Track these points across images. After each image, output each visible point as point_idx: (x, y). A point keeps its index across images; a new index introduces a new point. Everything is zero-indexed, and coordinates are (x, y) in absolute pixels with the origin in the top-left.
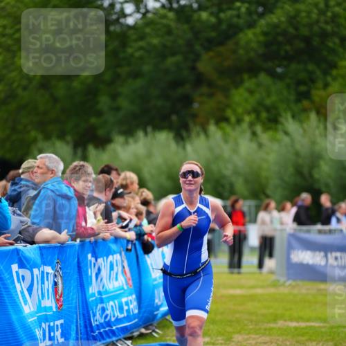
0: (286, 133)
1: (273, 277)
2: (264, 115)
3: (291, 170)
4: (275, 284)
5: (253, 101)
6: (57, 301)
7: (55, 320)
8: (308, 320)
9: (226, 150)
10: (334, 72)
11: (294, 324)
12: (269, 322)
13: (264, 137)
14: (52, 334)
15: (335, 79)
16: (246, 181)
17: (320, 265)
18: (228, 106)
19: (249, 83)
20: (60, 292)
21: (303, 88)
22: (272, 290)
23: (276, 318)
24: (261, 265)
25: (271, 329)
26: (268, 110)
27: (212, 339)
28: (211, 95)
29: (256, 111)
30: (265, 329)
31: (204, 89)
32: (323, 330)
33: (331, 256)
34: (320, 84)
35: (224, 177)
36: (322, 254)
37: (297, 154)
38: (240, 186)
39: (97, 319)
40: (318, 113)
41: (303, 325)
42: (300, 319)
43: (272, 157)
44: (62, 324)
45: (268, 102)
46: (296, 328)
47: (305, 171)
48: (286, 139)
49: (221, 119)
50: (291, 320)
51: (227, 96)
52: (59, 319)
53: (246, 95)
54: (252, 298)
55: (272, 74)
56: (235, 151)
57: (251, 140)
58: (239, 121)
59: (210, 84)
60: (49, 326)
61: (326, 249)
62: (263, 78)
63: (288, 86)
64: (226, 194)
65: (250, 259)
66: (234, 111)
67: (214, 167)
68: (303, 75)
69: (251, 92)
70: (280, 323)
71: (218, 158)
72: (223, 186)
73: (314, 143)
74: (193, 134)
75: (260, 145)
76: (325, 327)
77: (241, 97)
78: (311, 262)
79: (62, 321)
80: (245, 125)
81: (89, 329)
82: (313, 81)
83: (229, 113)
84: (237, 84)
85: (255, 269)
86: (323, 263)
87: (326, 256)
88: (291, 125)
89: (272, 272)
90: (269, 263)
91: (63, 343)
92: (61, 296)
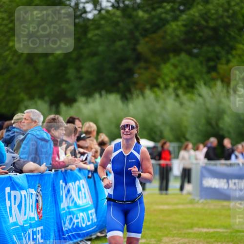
0: (200, 95)
1: (190, 197)
2: (184, 82)
3: (203, 121)
4: (192, 202)
5: (176, 72)
6: (39, 213)
7: (36, 227)
8: (215, 227)
9: (158, 107)
10: (234, 52)
11: (205, 230)
12: (188, 228)
13: (184, 98)
14: (35, 237)
15: (234, 57)
16: (172, 129)
17: (224, 189)
18: (159, 76)
19: (174, 60)
20: (40, 207)
21: (211, 64)
22: (190, 206)
23: (192, 226)
24: (182, 188)
25: (189, 233)
26: (187, 78)
27: (147, 240)
28: (147, 69)
29: (178, 80)
30: (185, 234)
31: (142, 64)
32: (226, 234)
33: (231, 182)
34: (224, 61)
35: (156, 126)
36: (225, 180)
37: (208, 110)
39: (67, 226)
40: (222, 81)
41: (211, 230)
43: (190, 113)
44: (41, 230)
45: (187, 73)
46: (206, 233)
47: (213, 122)
48: (200, 100)
49: (154, 85)
50: (203, 227)
51: (158, 69)
52: (40, 226)
53: (172, 68)
54: (176, 212)
55: (190, 53)
56: (164, 108)
57: (175, 100)
58: (167, 87)
59: (147, 61)
60: (33, 231)
61: (227, 177)
62: (184, 56)
63: (201, 63)
64: (157, 138)
65: (174, 184)
66: (163, 80)
67: (149, 120)
68: (211, 54)
69: (175, 66)
70: (196, 229)
71: (151, 113)
72: (155, 133)
73: (219, 102)
74: (134, 96)
75: (182, 104)
76: (226, 232)
77: (168, 70)
78: (217, 186)
79: (42, 228)
80: (171, 90)
81: (61, 233)
82: (218, 58)
83: (159, 81)
84: (165, 61)
85: (178, 191)
86: (226, 187)
87: (228, 182)
88: (204, 90)
89: (189, 193)
90: (188, 187)
91: (42, 243)
92: (41, 210)
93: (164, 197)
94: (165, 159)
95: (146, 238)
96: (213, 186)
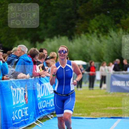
0: (111, 36)
1: (105, 91)
2: (102, 29)
3: (112, 50)
4: (106, 94)
5: (98, 24)
6: (26, 100)
7: (25, 107)
9: (88, 43)
11: (113, 108)
13: (102, 38)
14: (24, 112)
16: (96, 55)
17: (123, 86)
18: (89, 26)
19: (97, 17)
21: (117, 19)
22: (105, 96)
23: (106, 106)
24: (101, 86)
25: (105, 110)
26: (104, 27)
28: (82, 22)
29: (99, 28)
30: (103, 110)
31: (80, 20)
34: (124, 17)
36: (124, 82)
37: (115, 45)
38: (93, 57)
40: (123, 28)
41: (117, 108)
42: (115, 106)
43: (105, 46)
44: (27, 109)
45: (104, 24)
46: (114, 110)
47: (118, 51)
48: (111, 39)
49: (86, 31)
52: (26, 107)
53: (96, 22)
54: (98, 99)
55: (106, 14)
56: (91, 44)
57: (97, 39)
58: (93, 32)
59: (82, 18)
60: (23, 109)
61: (125, 80)
62: (102, 15)
63: (112, 18)
64: (88, 60)
65: (97, 84)
67: (83, 50)
68: (117, 14)
69: (98, 21)
70: (108, 108)
71: (85, 46)
72: (87, 57)
75: (101, 41)
77: (93, 23)
78: (120, 85)
79: (27, 108)
80: (95, 34)
81: (37, 110)
82: (121, 16)
83: (89, 29)
84: (92, 18)
85: (99, 88)
86: (124, 85)
87: (126, 83)
88: (113, 33)
89: (105, 89)
90: (104, 86)
91: (28, 116)
92: (27, 98)
93: (91, 91)
94: (92, 71)
95: (82, 113)
96: (118, 85)
